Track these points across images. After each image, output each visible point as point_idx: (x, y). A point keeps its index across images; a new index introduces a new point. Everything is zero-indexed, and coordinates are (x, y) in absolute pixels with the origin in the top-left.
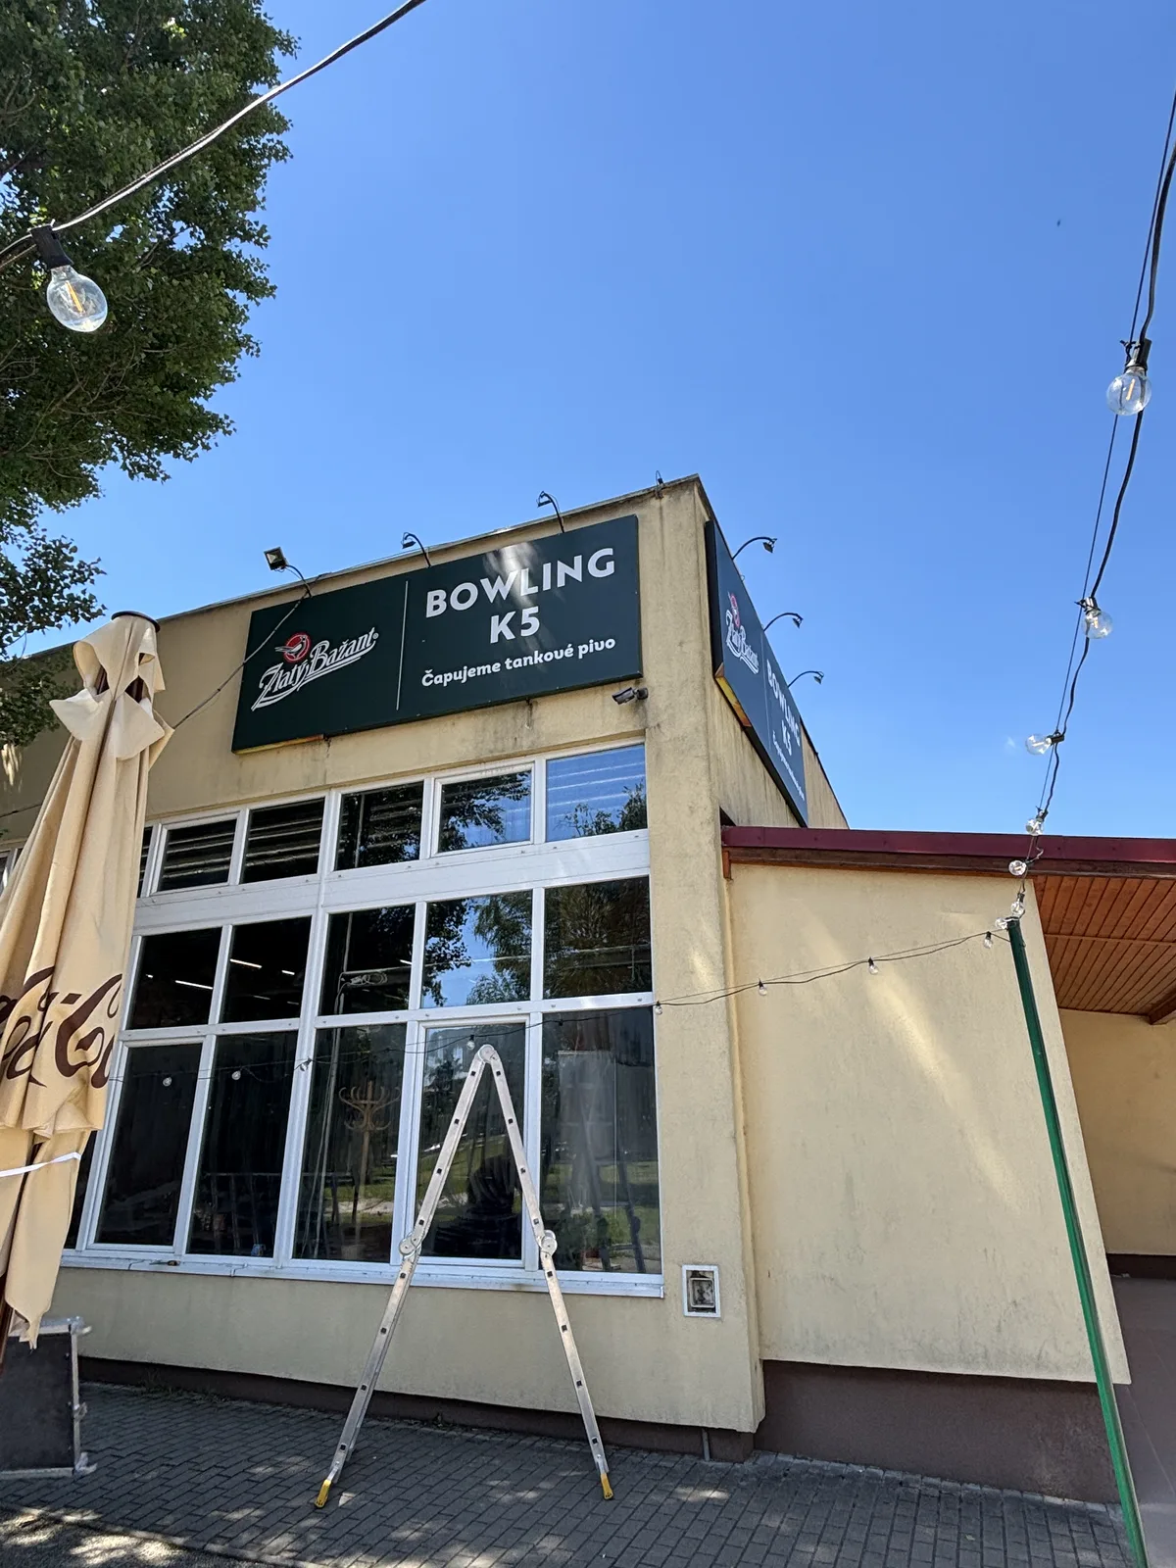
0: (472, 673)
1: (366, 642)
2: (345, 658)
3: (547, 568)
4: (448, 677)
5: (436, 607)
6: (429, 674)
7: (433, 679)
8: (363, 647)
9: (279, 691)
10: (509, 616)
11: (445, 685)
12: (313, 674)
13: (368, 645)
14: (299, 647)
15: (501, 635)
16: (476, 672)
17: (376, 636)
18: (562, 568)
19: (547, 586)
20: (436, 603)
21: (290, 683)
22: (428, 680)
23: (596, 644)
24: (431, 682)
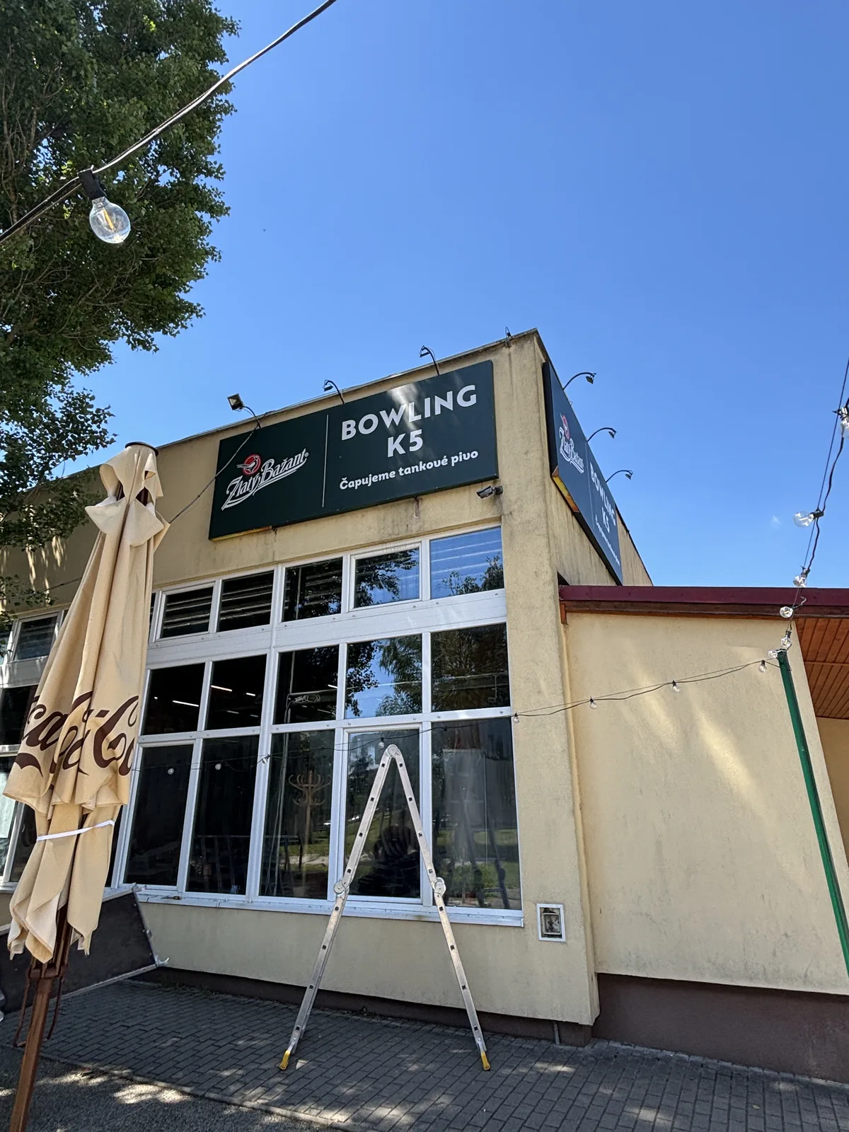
0: (375, 479)
1: (300, 459)
2: (286, 471)
3: (427, 401)
4: (358, 483)
5: (349, 433)
6: (345, 480)
7: (347, 484)
8: (298, 463)
9: (241, 496)
10: (401, 436)
11: (356, 488)
12: (264, 483)
13: (301, 461)
14: (254, 464)
15: (395, 451)
16: (378, 478)
17: (307, 454)
18: (438, 401)
19: (427, 414)
20: (348, 430)
21: (248, 489)
22: (344, 485)
23: (464, 455)
24: (346, 486)
